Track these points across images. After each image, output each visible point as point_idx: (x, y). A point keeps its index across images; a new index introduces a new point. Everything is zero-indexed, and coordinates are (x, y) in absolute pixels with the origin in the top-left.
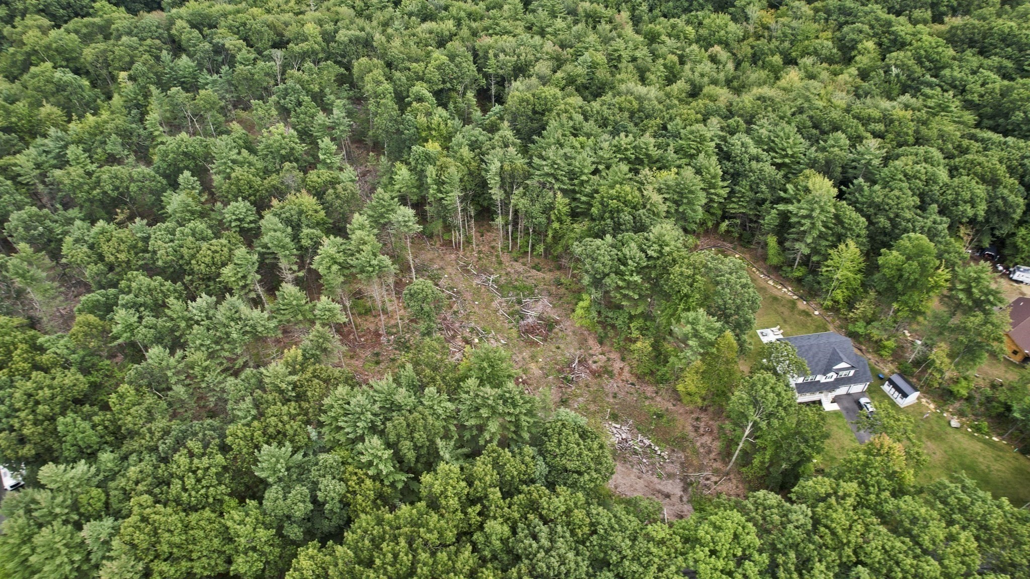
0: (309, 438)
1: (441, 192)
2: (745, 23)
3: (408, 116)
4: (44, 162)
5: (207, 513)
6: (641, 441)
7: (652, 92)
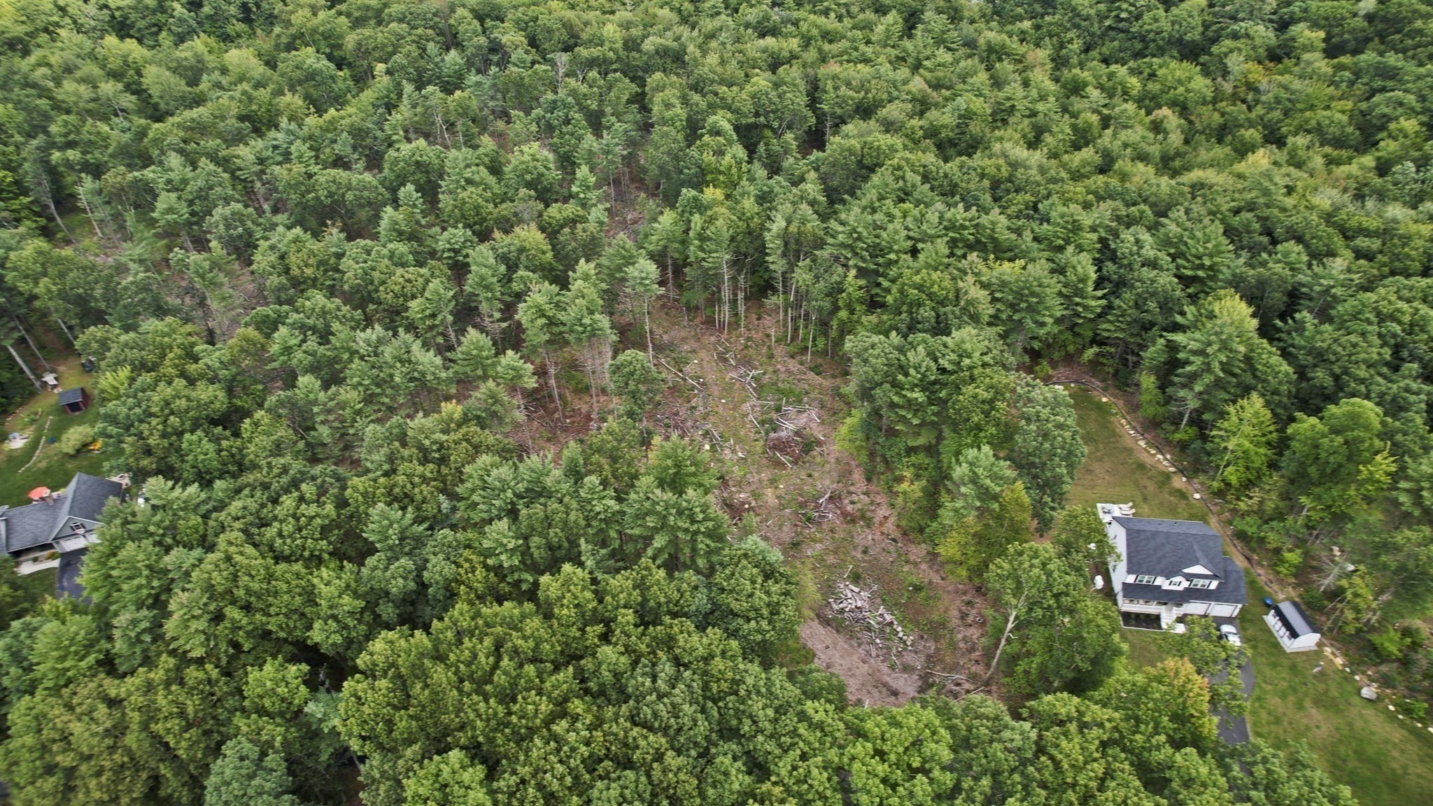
0: (440, 511)
1: (703, 250)
2: (1219, 79)
3: (693, 152)
4: (268, 158)
5: (298, 567)
6: (881, 615)
7: (1036, 157)
